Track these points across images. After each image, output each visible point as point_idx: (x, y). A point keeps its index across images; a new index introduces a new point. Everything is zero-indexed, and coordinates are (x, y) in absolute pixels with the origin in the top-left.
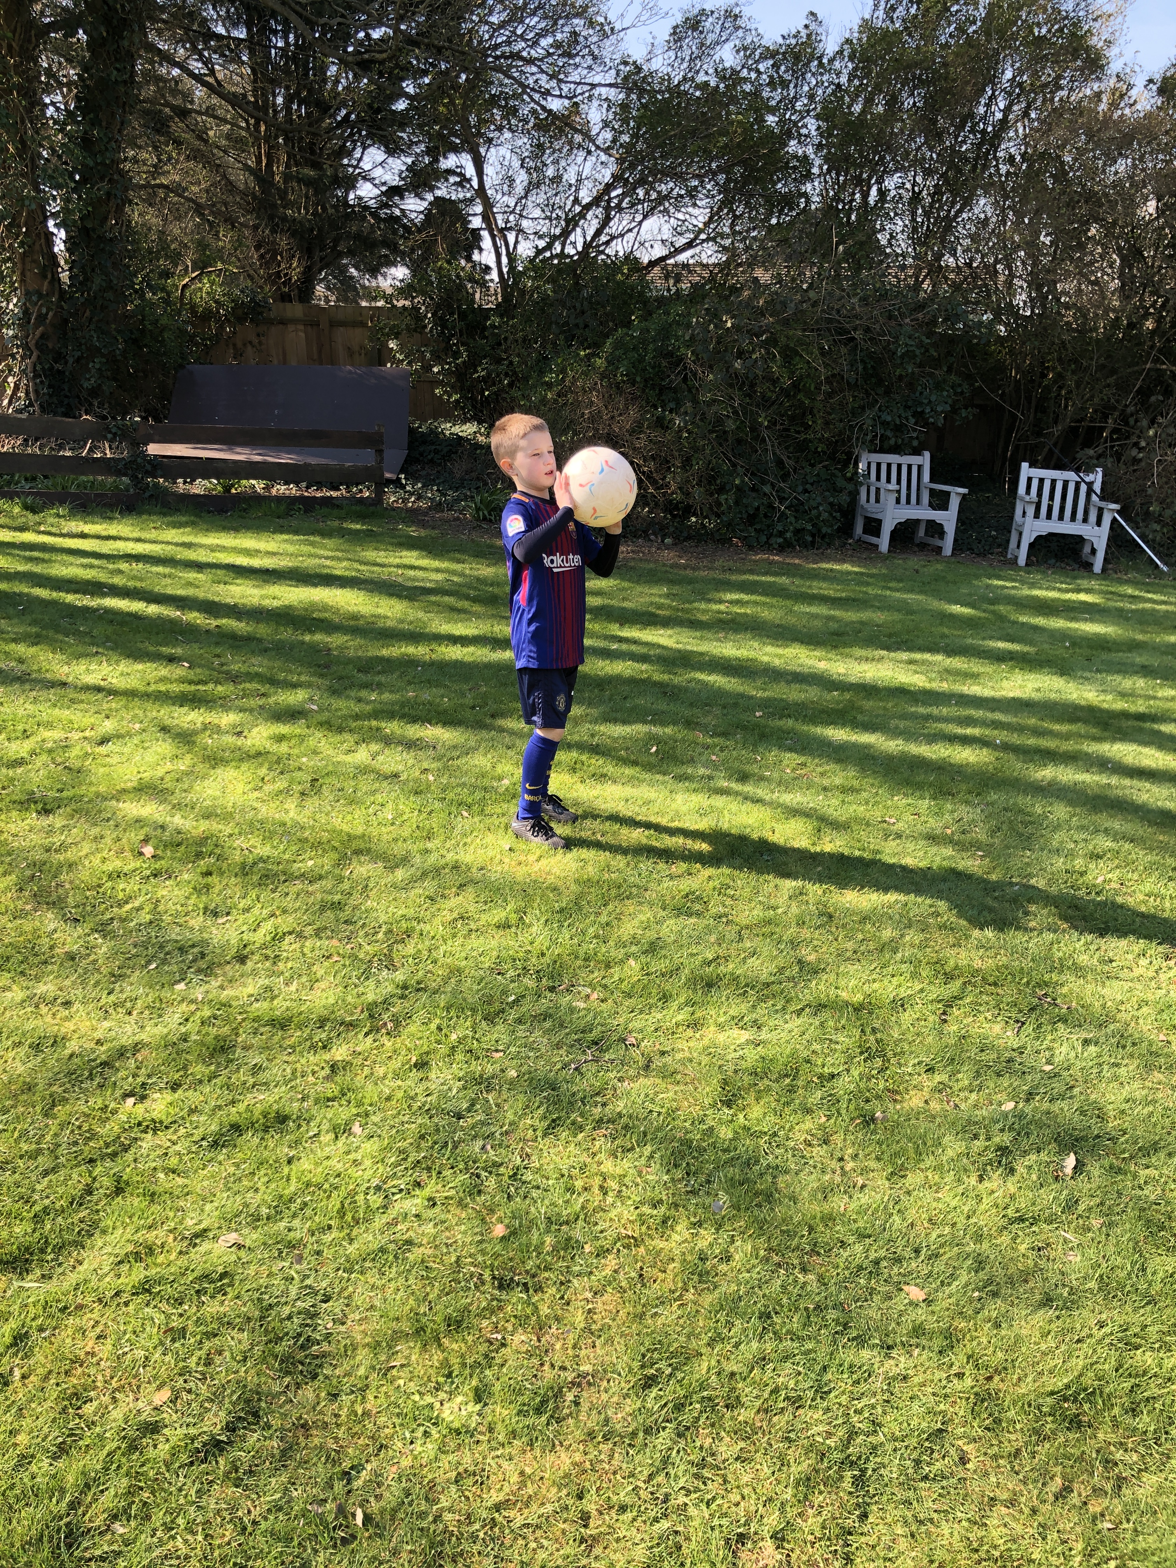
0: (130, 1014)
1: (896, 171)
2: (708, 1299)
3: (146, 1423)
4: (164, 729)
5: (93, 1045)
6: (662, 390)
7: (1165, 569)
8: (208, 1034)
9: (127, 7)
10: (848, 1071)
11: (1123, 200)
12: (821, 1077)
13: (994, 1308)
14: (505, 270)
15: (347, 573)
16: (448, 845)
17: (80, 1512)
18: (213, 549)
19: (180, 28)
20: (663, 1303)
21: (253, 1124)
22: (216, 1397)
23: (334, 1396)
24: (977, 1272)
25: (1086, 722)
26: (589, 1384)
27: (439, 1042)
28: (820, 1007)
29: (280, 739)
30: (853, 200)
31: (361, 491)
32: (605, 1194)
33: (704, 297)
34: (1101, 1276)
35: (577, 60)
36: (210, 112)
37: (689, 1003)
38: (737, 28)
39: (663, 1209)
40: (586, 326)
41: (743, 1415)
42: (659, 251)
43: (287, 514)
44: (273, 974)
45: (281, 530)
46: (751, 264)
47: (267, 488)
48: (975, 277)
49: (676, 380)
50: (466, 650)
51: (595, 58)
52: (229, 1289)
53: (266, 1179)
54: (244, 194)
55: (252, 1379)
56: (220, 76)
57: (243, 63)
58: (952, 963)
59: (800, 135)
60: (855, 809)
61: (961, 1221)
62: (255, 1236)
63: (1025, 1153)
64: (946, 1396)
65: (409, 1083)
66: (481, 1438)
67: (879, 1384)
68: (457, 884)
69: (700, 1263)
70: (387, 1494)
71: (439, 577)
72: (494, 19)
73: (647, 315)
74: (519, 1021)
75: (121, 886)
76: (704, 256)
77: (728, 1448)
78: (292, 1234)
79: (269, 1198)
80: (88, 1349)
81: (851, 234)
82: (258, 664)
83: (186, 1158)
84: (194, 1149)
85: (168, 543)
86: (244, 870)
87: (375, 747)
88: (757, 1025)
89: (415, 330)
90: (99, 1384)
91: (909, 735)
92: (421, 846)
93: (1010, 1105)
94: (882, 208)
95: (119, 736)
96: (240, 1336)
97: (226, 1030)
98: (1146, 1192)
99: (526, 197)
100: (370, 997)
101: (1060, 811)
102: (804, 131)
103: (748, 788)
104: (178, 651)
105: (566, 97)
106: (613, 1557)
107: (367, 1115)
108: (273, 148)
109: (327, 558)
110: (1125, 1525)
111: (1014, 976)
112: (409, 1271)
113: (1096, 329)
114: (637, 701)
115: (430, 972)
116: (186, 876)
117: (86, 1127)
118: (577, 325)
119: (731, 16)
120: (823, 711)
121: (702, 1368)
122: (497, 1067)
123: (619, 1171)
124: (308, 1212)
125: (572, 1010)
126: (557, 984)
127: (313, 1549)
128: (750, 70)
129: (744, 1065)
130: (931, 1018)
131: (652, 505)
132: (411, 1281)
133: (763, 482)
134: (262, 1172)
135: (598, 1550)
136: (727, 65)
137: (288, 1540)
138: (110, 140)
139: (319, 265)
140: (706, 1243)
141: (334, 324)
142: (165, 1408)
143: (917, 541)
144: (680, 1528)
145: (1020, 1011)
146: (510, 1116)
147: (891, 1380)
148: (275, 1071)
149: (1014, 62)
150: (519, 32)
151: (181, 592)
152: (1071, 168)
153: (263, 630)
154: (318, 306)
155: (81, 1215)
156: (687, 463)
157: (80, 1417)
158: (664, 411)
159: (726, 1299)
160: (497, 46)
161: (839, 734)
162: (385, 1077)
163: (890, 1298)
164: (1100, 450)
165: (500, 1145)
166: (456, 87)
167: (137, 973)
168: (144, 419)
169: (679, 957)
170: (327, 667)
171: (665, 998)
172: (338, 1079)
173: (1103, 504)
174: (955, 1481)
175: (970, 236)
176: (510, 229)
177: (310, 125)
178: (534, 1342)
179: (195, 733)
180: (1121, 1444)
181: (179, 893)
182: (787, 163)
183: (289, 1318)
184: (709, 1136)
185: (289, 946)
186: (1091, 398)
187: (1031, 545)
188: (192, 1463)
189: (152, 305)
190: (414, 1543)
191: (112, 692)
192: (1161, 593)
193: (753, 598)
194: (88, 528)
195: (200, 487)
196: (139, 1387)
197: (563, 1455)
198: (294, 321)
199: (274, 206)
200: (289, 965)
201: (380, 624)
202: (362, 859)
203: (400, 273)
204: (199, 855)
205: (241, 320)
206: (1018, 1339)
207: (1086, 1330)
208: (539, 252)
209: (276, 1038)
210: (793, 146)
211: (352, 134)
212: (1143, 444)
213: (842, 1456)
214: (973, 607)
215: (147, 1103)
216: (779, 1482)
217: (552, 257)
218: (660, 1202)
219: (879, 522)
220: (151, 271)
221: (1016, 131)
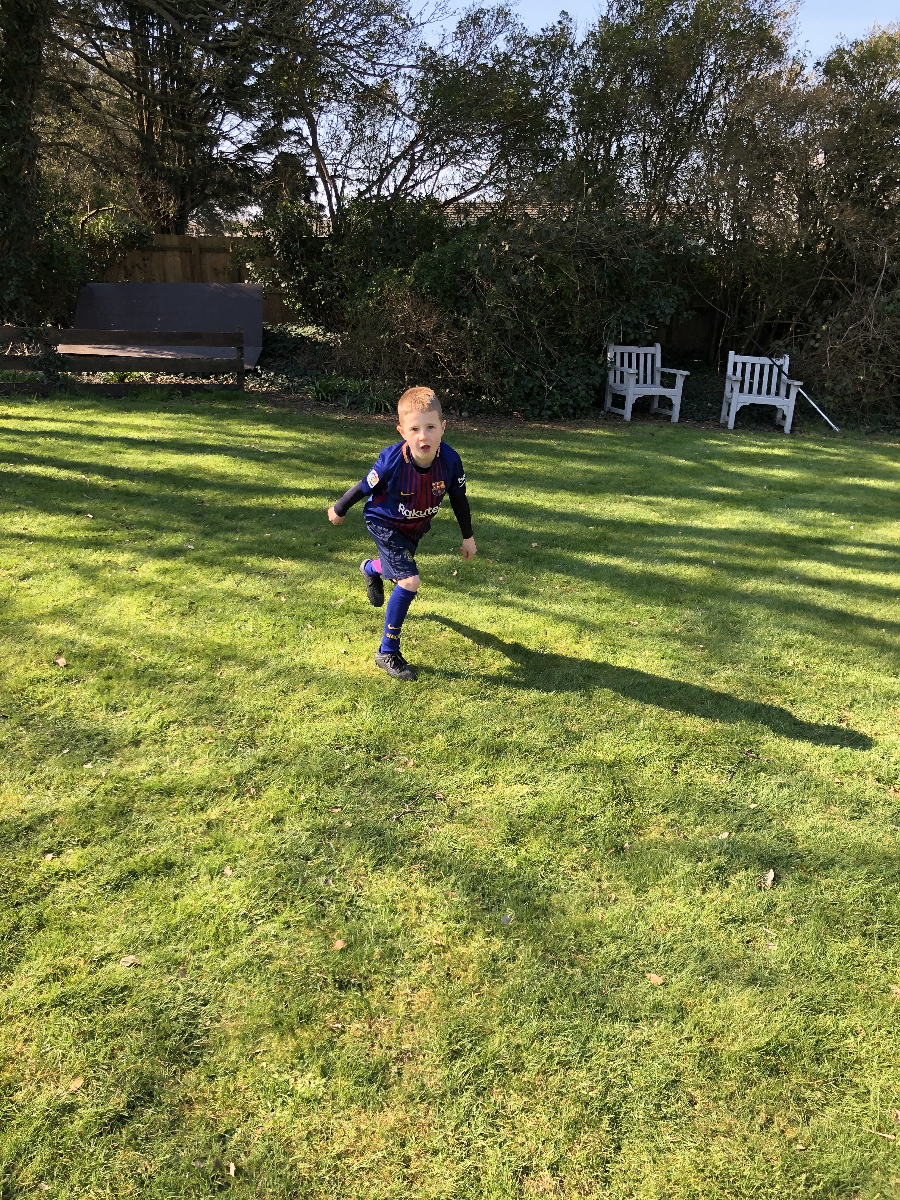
0: (48, 788)
1: (630, 132)
2: (500, 990)
3: (64, 1105)
4: (73, 567)
5: (18, 814)
6: (457, 298)
7: (837, 429)
8: (110, 802)
9: (35, 6)
10: (604, 813)
11: (799, 154)
12: (583, 818)
13: (713, 988)
14: (335, 208)
15: (215, 443)
16: (296, 651)
17: (14, 1175)
18: (110, 426)
19: (77, 22)
20: (465, 995)
21: (146, 870)
22: (119, 1083)
23: (212, 1078)
24: (701, 961)
25: (779, 545)
26: (409, 1059)
27: (291, 803)
28: (583, 765)
29: (165, 572)
30: (598, 154)
31: (226, 379)
32: (420, 913)
33: (487, 227)
34: (793, 960)
35: (387, 47)
36: (101, 86)
37: (483, 765)
38: (507, 23)
39: (464, 923)
40: (398, 251)
41: (527, 1077)
42: (452, 193)
43: (169, 398)
44: (160, 754)
45: (164, 410)
46: (523, 203)
47: (153, 378)
48: (692, 212)
49: (466, 291)
50: (309, 500)
51: (400, 46)
52: (128, 999)
53: (157, 912)
54: (130, 150)
55: (147, 1068)
56: (110, 59)
57: (127, 49)
58: (681, 729)
59: (558, 105)
60: (607, 614)
61: (689, 923)
62: (149, 957)
63: (737, 871)
64: (679, 1055)
65: (268, 834)
66: (327, 1104)
67: (628, 1049)
68: (304, 680)
69: (493, 963)
70: (253, 1151)
71: (288, 444)
72: (322, 15)
73: (445, 241)
74: (354, 784)
75: (41, 690)
76: (487, 196)
77: (515, 1102)
78: (178, 954)
79: (160, 928)
80: (18, 1050)
81: (598, 179)
82: (147, 514)
83: (94, 899)
84: (100, 891)
85: (75, 422)
86: (138, 674)
87: (239, 576)
88: (535, 781)
89: (266, 255)
90: (27, 1076)
91: (647, 558)
92: (276, 652)
93: (725, 835)
94: (621, 160)
95: (38, 573)
96: (138, 1035)
97: (125, 799)
98: (826, 896)
99: (349, 152)
100: (238, 770)
101: (760, 613)
102: (561, 102)
103: (527, 601)
104: (84, 506)
105: (379, 76)
106: (428, 1189)
107: (236, 860)
108: (152, 115)
109: (200, 431)
110: (813, 1147)
111: (727, 738)
112: (269, 978)
113: (781, 250)
114: (442, 537)
115: (283, 748)
116: (91, 680)
117: (13, 878)
118: (391, 250)
119: (503, 14)
120: (582, 542)
121: (495, 1042)
122: (337, 820)
123: (430, 895)
124: (191, 936)
125: (394, 774)
126: (382, 754)
127: (197, 1195)
128: (518, 55)
129: (525, 811)
130: (666, 771)
131: (452, 386)
132: (272, 986)
133: (536, 368)
134: (154, 907)
135: (417, 1185)
136: (501, 51)
137: (177, 1189)
138: (23, 108)
139: (190, 205)
140: (497, 948)
141: (203, 250)
142: (79, 1093)
143: (652, 412)
144: (479, 1165)
145: (732, 764)
146: (347, 857)
147: (637, 1045)
148: (163, 830)
149: (716, 49)
150: (341, 25)
151: (85, 460)
152: (760, 130)
153: (148, 488)
154: (190, 237)
155: (10, 947)
156: (477, 354)
157: (13, 1103)
158: (458, 315)
159: (513, 989)
160: (324, 36)
161: (594, 559)
162: (249, 830)
163: (637, 984)
164: (787, 340)
165: (339, 880)
166: (293, 67)
167: (54, 756)
168: (55, 325)
169: (476, 730)
170: (201, 515)
171: (465, 762)
172: (213, 833)
173: (790, 382)
174: (686, 1118)
175: (686, 181)
176: (339, 176)
177: (181, 96)
178: (367, 1029)
179: (97, 569)
180: (809, 1085)
181: (86, 694)
182: (549, 126)
183: (176, 1019)
184: (499, 867)
185: (173, 731)
186: (780, 302)
187: (738, 413)
188: (101, 1134)
189: (57, 235)
190: (275, 1186)
191: (32, 539)
192: (834, 447)
193: (530, 456)
194: (11, 411)
195: (100, 378)
196: (58, 1078)
197: (390, 1114)
198: (172, 248)
199: (154, 159)
200: (174, 747)
201: (243, 482)
202: (230, 663)
203: (255, 210)
204: (102, 664)
205: (130, 248)
206: (732, 1010)
207: (782, 1001)
208: (361, 193)
209: (164, 804)
210: (552, 113)
211: (214, 104)
212: (818, 336)
213: (601, 1104)
214: (695, 461)
215: (63, 857)
216: (554, 1126)
217: (371, 198)
218: (463, 918)
219: (624, 398)
220: (58, 210)
221: (719, 102)
